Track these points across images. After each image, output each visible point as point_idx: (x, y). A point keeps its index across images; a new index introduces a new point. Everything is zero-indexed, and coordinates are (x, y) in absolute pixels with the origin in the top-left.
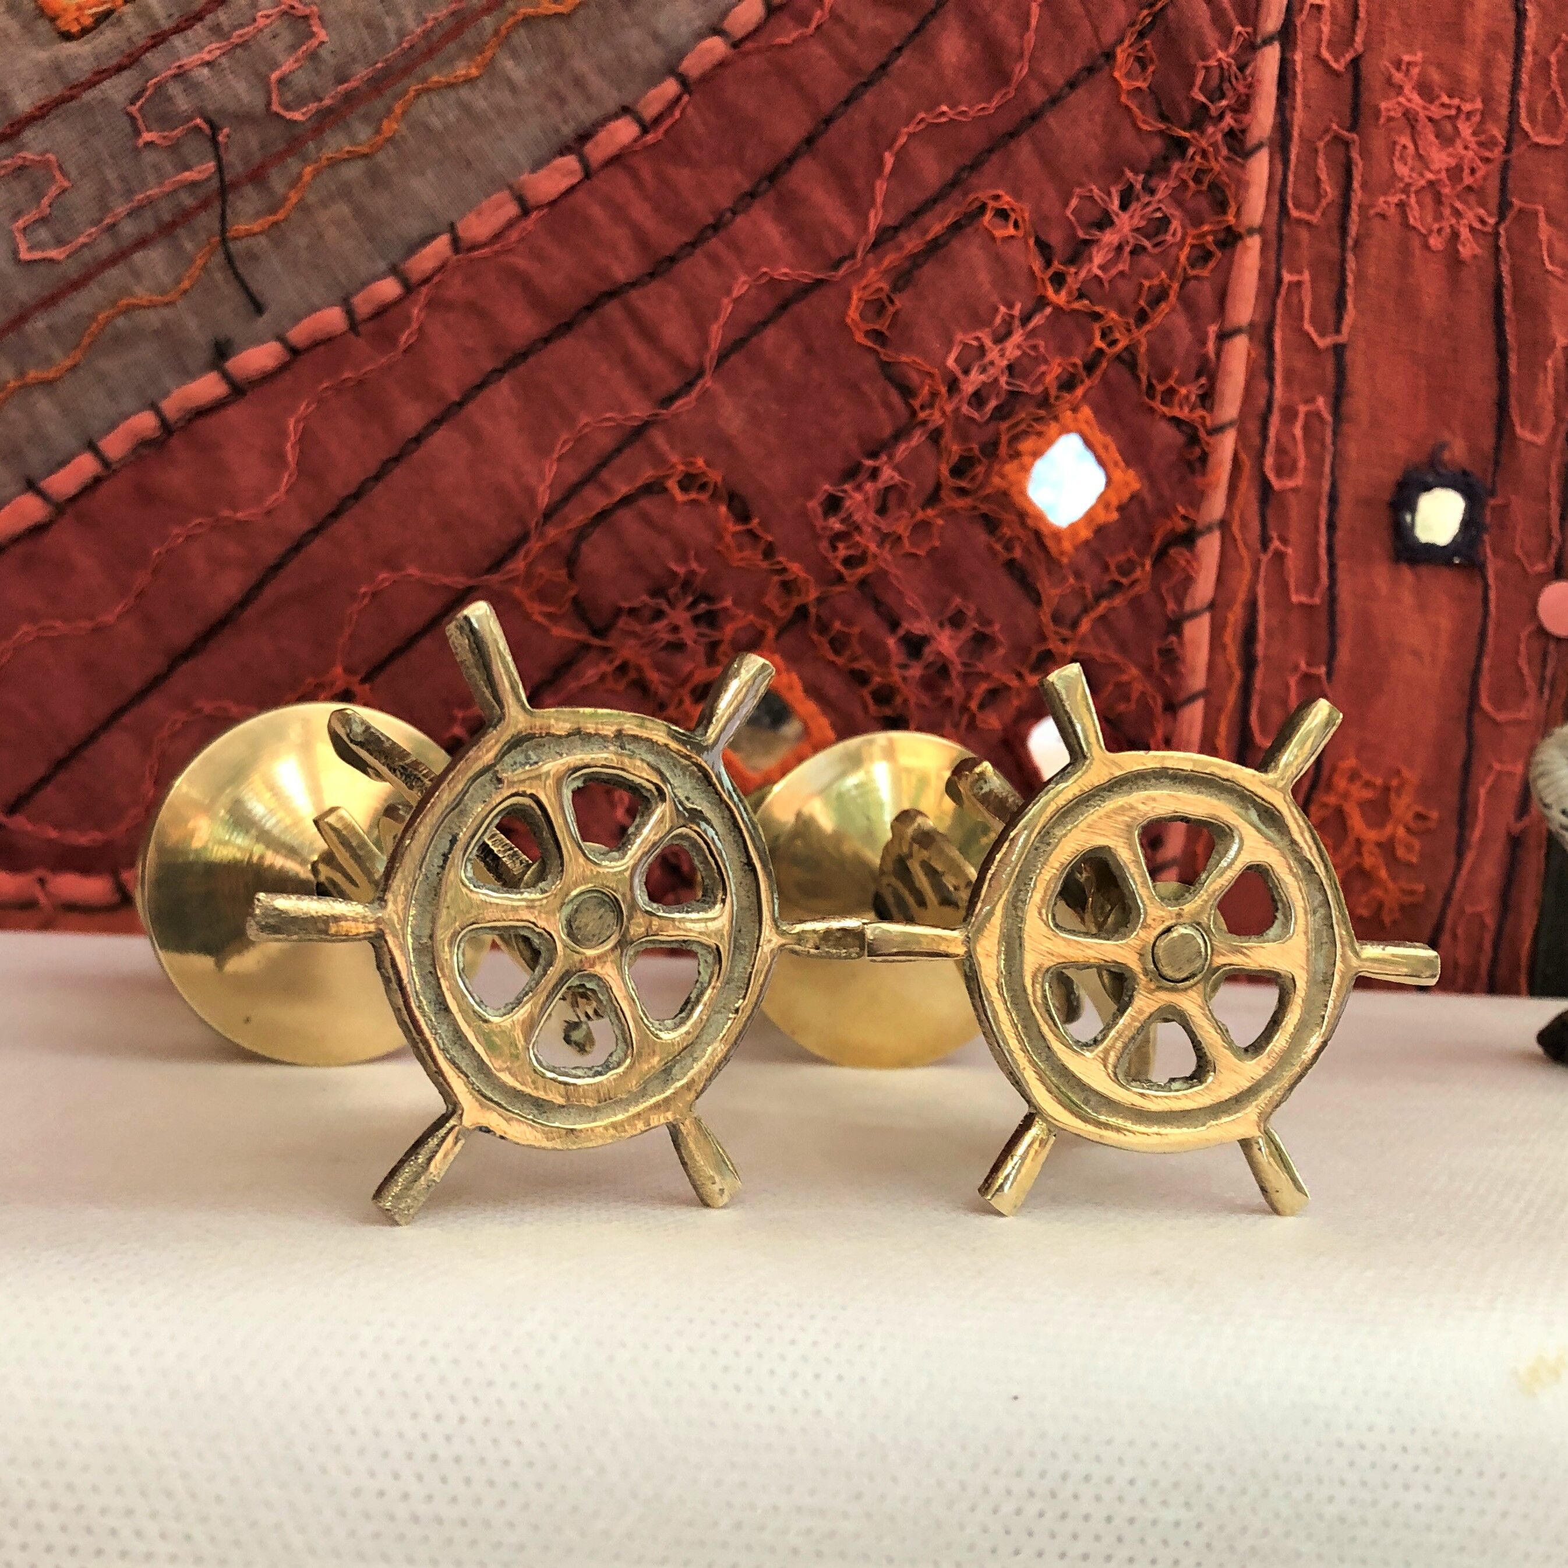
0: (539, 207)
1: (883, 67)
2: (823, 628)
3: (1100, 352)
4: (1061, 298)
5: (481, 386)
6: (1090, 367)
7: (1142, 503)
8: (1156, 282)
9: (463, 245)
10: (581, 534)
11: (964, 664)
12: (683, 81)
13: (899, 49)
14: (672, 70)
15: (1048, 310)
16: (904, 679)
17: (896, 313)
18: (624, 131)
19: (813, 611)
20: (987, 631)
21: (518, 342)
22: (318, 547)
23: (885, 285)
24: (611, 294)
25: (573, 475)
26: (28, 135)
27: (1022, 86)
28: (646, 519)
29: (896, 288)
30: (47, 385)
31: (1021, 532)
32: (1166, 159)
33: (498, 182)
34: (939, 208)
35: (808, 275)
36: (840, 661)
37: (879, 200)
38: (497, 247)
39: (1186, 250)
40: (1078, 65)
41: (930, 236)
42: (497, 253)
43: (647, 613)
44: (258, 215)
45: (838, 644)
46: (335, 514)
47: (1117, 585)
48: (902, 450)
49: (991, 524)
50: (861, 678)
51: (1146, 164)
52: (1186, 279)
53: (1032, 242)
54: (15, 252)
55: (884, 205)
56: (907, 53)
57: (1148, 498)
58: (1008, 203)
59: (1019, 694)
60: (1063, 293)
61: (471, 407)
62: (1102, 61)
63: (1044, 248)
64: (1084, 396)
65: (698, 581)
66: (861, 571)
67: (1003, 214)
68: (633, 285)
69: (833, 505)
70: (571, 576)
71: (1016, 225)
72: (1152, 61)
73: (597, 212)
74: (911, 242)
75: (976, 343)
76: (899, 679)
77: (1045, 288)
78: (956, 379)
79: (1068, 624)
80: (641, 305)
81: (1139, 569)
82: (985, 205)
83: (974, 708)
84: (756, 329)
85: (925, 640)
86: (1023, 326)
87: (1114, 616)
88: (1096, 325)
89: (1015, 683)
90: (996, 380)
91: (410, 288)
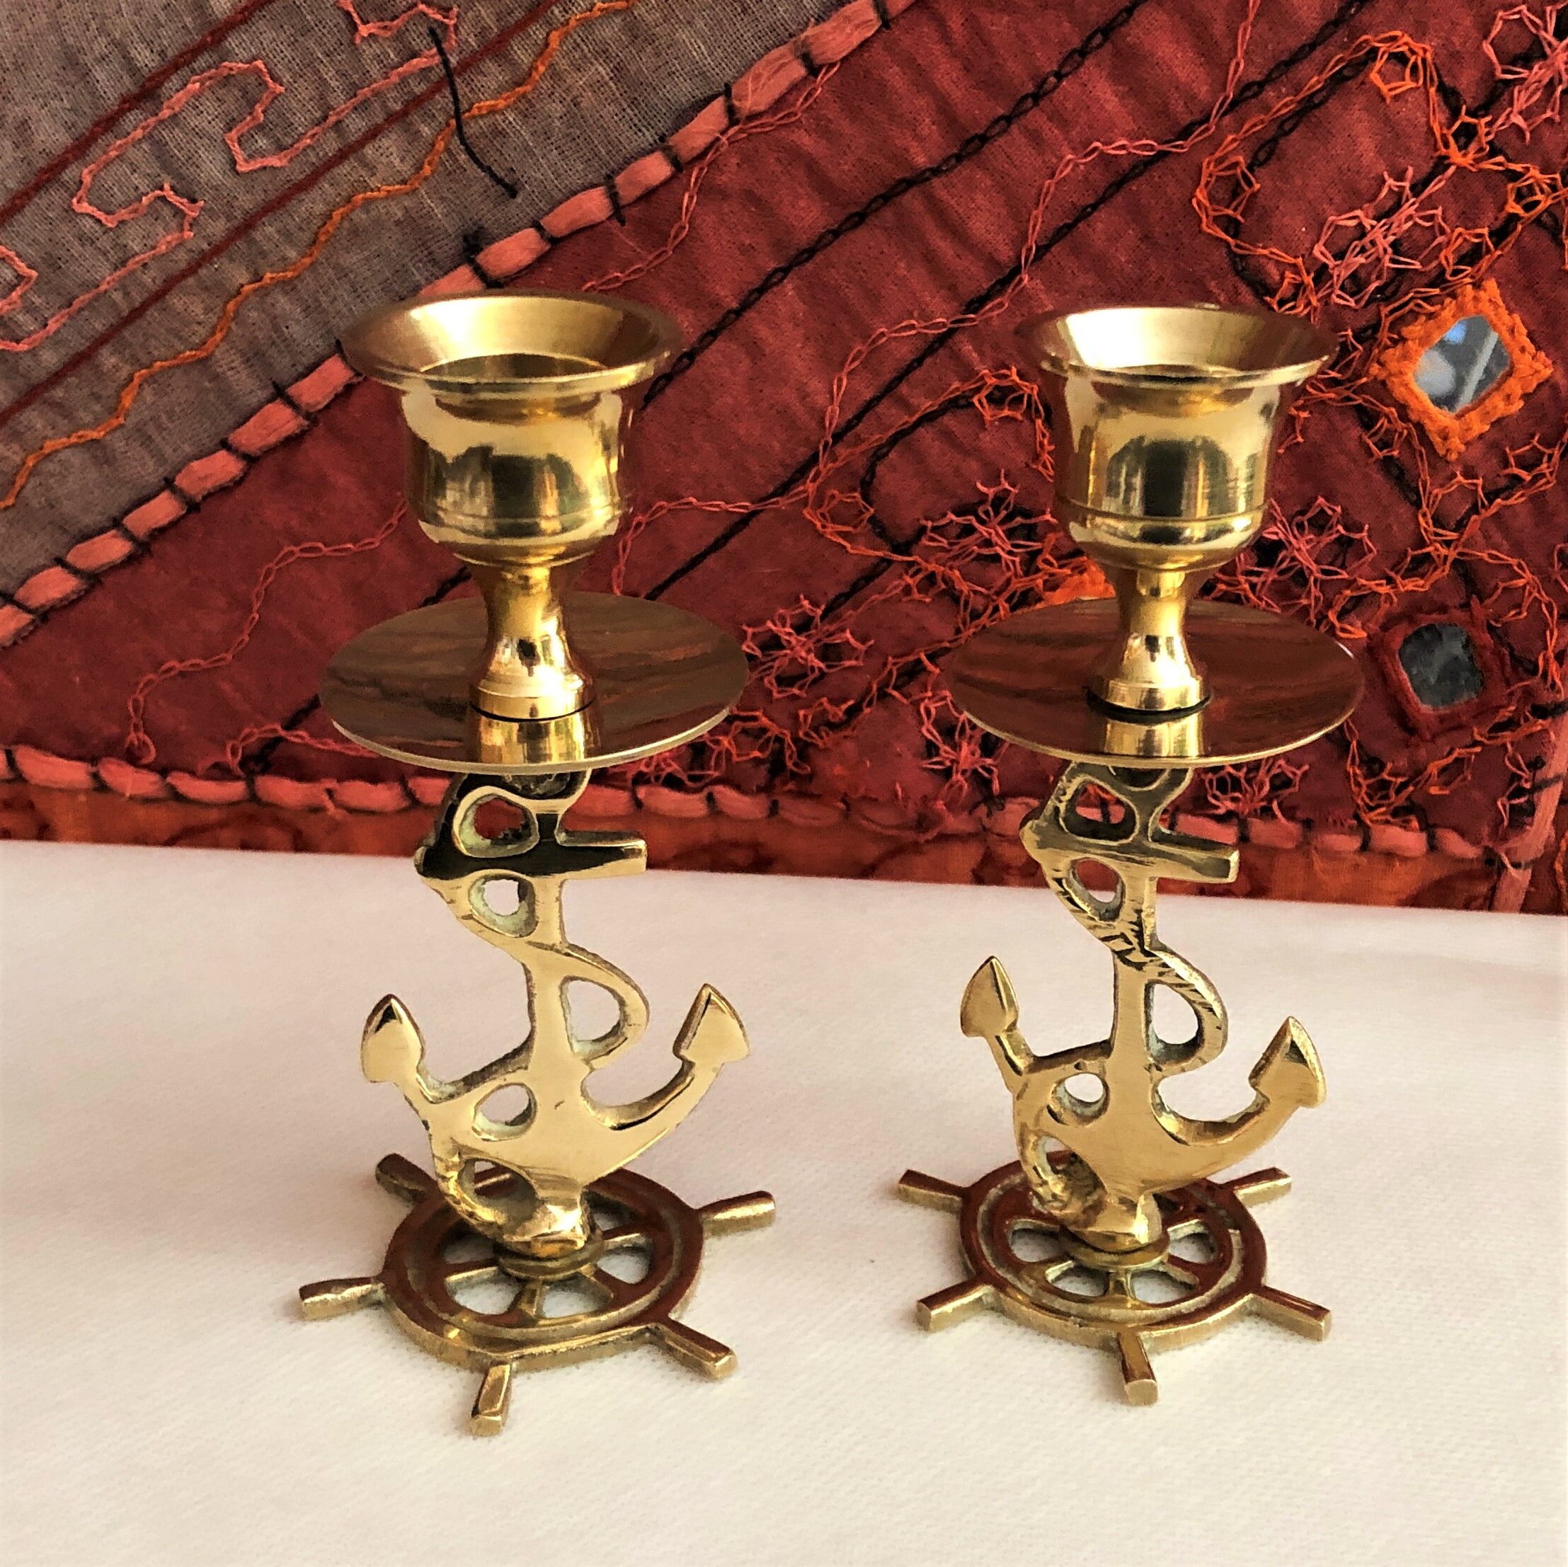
0: (828, 65)
3: (1514, 218)
4: (1467, 158)
5: (762, 290)
7: (1553, 387)
9: (739, 115)
10: (878, 455)
11: (1324, 572)
15: (1451, 171)
16: (1253, 586)
17: (1254, 195)
20: (1354, 535)
21: (803, 240)
23: (1241, 158)
24: (908, 183)
25: (867, 391)
26: (233, 40)
28: (948, 436)
29: (1257, 162)
30: (285, 283)
31: (1400, 425)
34: (1317, 56)
35: (1149, 147)
37: (1241, 50)
38: (779, 116)
41: (1304, 93)
42: (776, 127)
43: (954, 531)
44: (501, 89)
47: (1517, 481)
49: (1367, 418)
53: (1432, 90)
54: (234, 162)
55: (1247, 54)
57: (1561, 381)
58: (1406, 44)
60: (1473, 147)
61: (750, 314)
63: (1450, 96)
64: (1491, 268)
65: (1011, 499)
67: (1399, 60)
68: (936, 172)
70: (865, 497)
71: (1415, 72)
73: (895, 76)
74: (1280, 101)
75: (1353, 223)
76: (1247, 586)
77: (1447, 145)
78: (1325, 266)
79: (1453, 525)
80: (942, 194)
81: (1545, 459)
82: (1374, 51)
83: (1332, 617)
84: (1084, 214)
85: (1279, 545)
86: (1416, 195)
87: (1507, 513)
88: (1510, 186)
89: (1384, 590)
90: (1378, 260)
91: (679, 166)
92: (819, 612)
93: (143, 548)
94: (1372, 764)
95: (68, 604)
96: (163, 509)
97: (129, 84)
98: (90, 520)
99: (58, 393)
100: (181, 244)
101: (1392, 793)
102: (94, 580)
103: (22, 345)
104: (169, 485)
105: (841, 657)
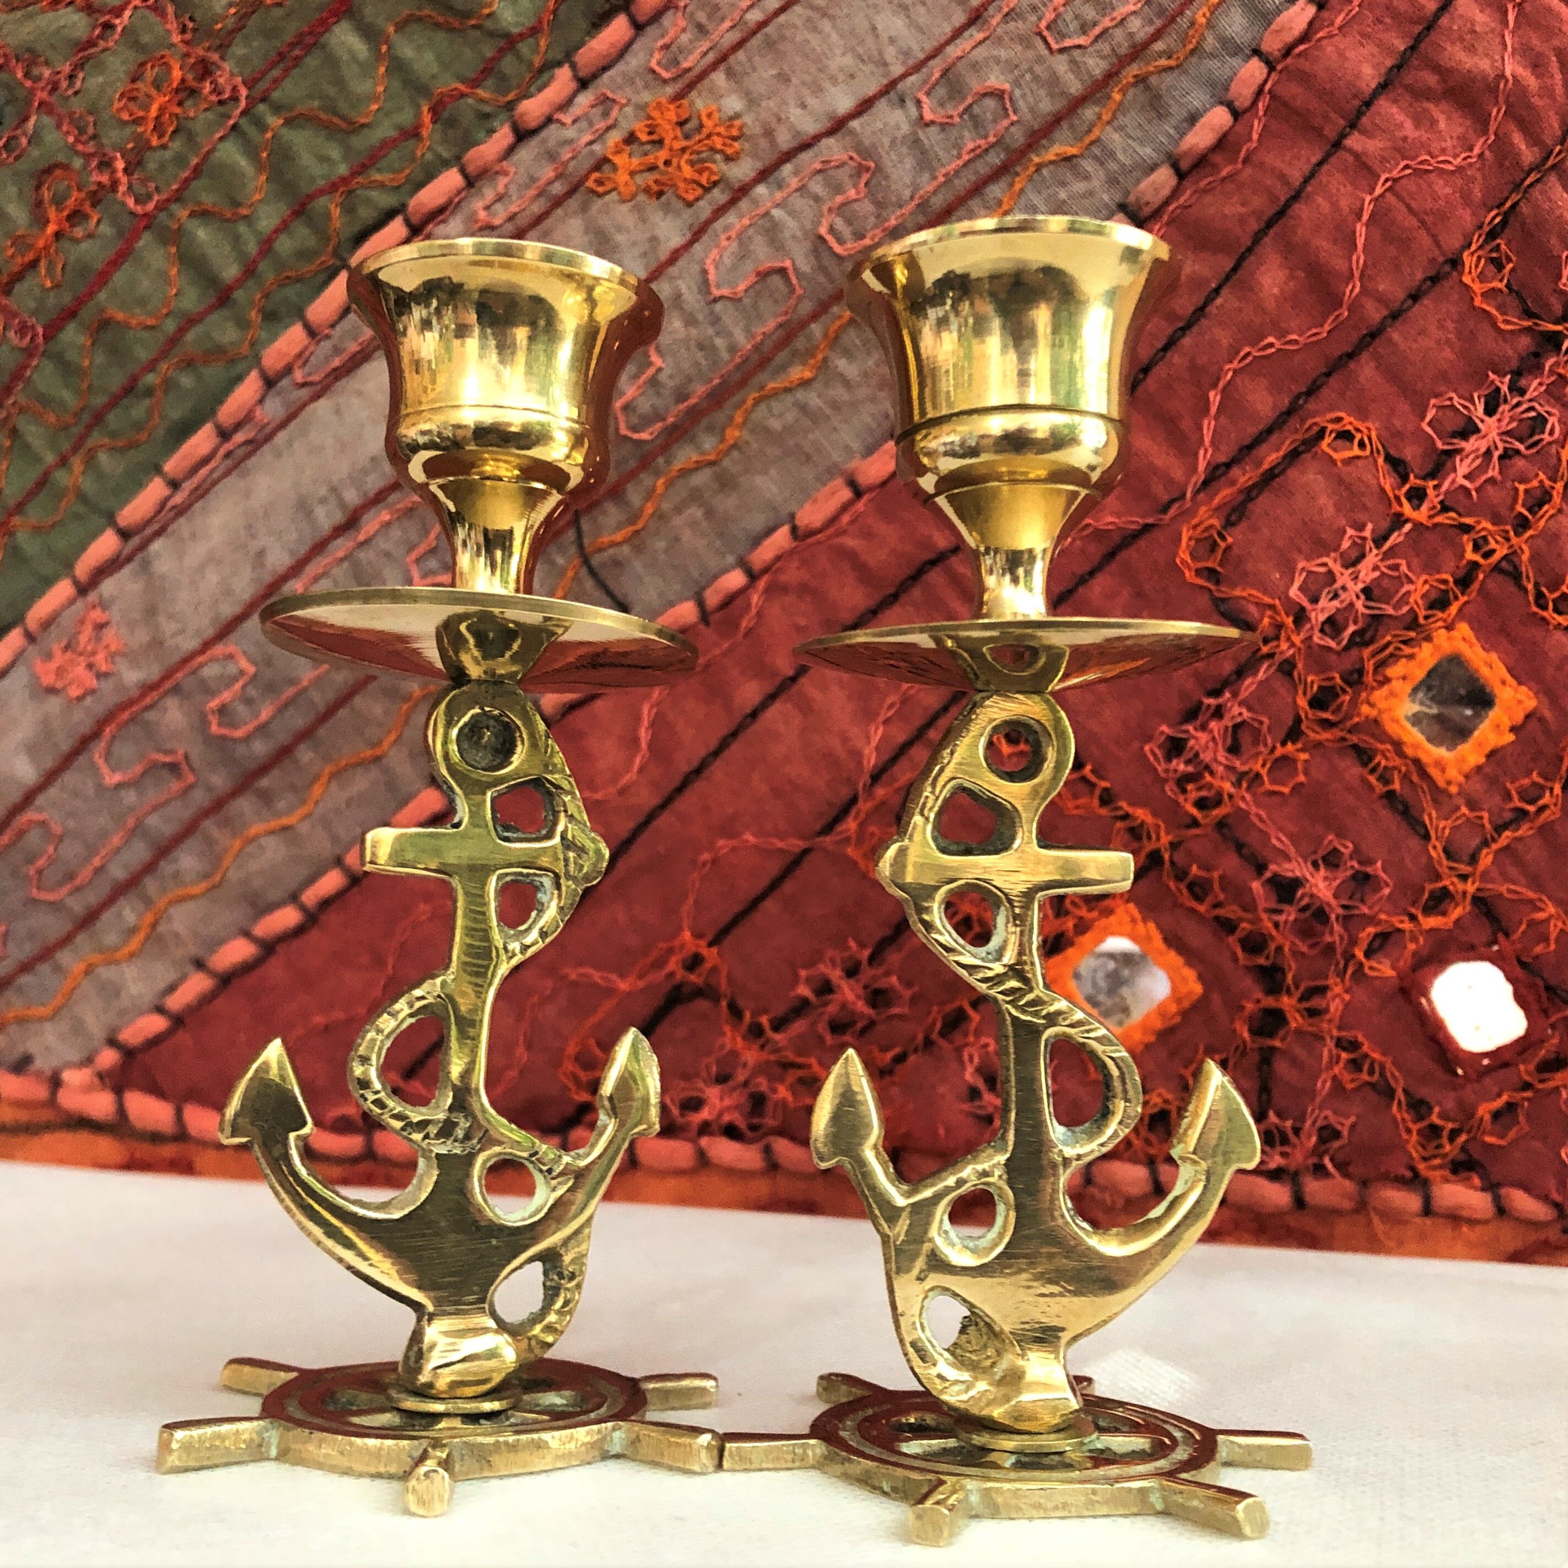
0: (871, 489)
1: (1201, 311)
2: (1181, 875)
3: (1475, 565)
4: (1422, 515)
6: (1464, 582)
7: (1541, 720)
8: (1535, 483)
9: (800, 532)
10: (909, 792)
11: (1345, 907)
13: (1217, 291)
15: (1408, 527)
16: (1276, 925)
17: (1229, 548)
19: (1166, 856)
20: (1369, 870)
21: (847, 616)
22: (664, 821)
23: (1215, 522)
24: (933, 563)
25: (901, 737)
27: (1355, 307)
29: (1229, 523)
31: (1397, 761)
32: (1536, 355)
33: (832, 471)
34: (1274, 438)
35: (1136, 521)
36: (1202, 908)
37: (1207, 440)
38: (831, 531)
40: (1419, 276)
41: (1266, 466)
42: (830, 537)
44: (619, 527)
45: (1198, 889)
46: (680, 790)
47: (1522, 814)
48: (1249, 685)
49: (1363, 755)
50: (1228, 926)
51: (1515, 364)
53: (1381, 461)
54: (409, 580)
55: (1213, 443)
56: (1225, 291)
57: (1548, 714)
58: (1351, 424)
59: (1414, 939)
60: (1424, 507)
61: (804, 681)
62: (1447, 268)
63: (1398, 466)
64: (1460, 610)
66: (1217, 812)
67: (1346, 436)
69: (1175, 747)
71: (1362, 445)
72: (1509, 260)
74: (1244, 476)
75: (1322, 570)
76: (1270, 925)
77: (1401, 505)
78: (1303, 609)
79: (1465, 858)
80: (960, 568)
81: (1548, 794)
82: (1323, 430)
83: (1359, 954)
84: (1083, 580)
85: (1297, 883)
86: (1378, 547)
87: (1520, 847)
88: (1465, 537)
89: (1407, 926)
90: (1351, 605)
91: (753, 577)
92: (866, 953)
93: (312, 918)
94: (1419, 1107)
95: (246, 968)
96: (332, 881)
97: (339, 517)
98: (274, 895)
99: (264, 782)
101: (1445, 1140)
102: (269, 947)
103: (239, 733)
104: (339, 862)
105: (889, 1004)
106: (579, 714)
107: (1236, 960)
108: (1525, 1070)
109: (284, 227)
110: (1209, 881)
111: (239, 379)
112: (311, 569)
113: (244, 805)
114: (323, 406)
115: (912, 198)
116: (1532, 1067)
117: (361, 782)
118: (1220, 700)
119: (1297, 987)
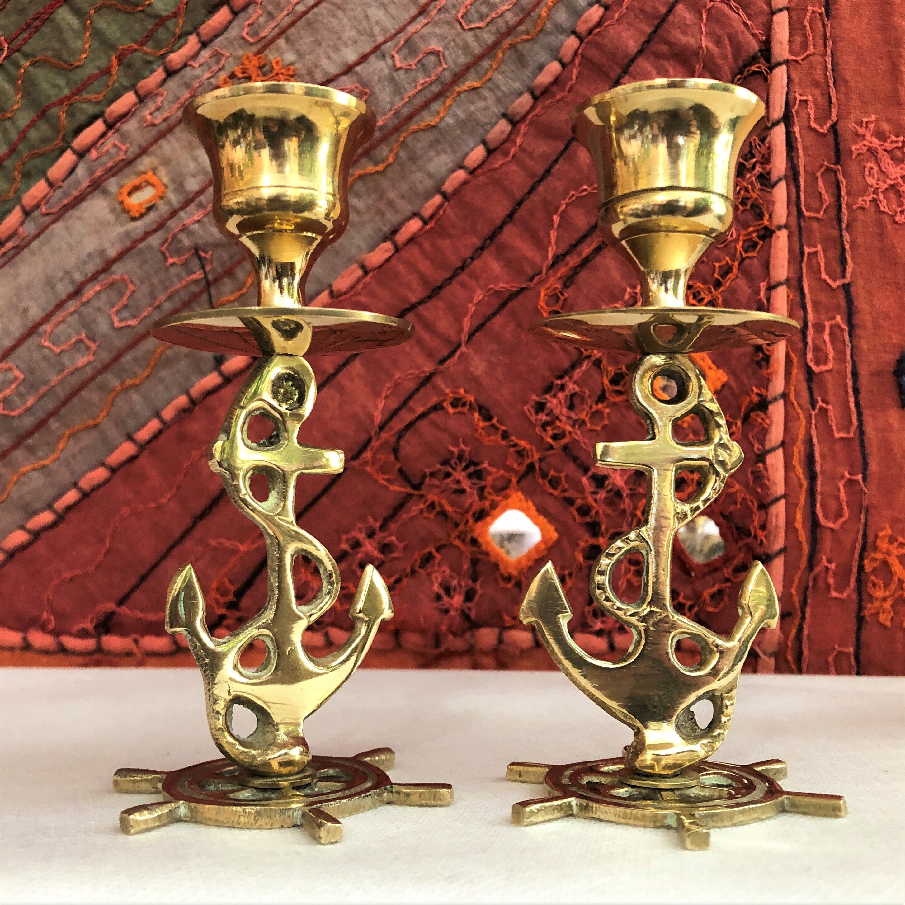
0: (373, 270)
1: (548, 171)
2: (544, 476)
5: (345, 364)
7: (731, 388)
8: (723, 263)
9: (334, 294)
10: (400, 436)
11: (631, 489)
12: (445, 196)
13: (556, 161)
14: (438, 190)
16: (595, 500)
17: (565, 300)
18: (415, 225)
19: (537, 466)
23: (559, 286)
24: (410, 309)
25: (394, 404)
26: (115, 267)
28: (434, 424)
29: (566, 286)
30: (135, 386)
33: (351, 261)
34: (588, 240)
35: (516, 286)
36: (556, 493)
37: (553, 241)
38: (352, 293)
39: (741, 243)
41: (584, 256)
42: (351, 296)
43: (441, 475)
44: (232, 292)
45: (554, 483)
48: (578, 373)
50: (570, 502)
52: (743, 259)
54: (112, 323)
55: (556, 243)
56: (560, 161)
57: (734, 385)
61: (340, 376)
65: (467, 455)
66: (564, 441)
68: (421, 303)
69: (540, 407)
70: (397, 458)
73: (401, 268)
74: (573, 261)
76: (592, 500)
80: (424, 313)
81: (734, 426)
83: (639, 514)
84: (489, 318)
85: (606, 477)
92: (378, 524)
93: (61, 518)
95: (23, 548)
96: (72, 496)
97: (71, 289)
98: (38, 505)
99: (30, 441)
100: (89, 363)
101: (686, 610)
102: (36, 535)
103: (15, 413)
104: (75, 485)
105: (391, 552)
106: (213, 398)
107: (574, 518)
108: (727, 572)
109: (32, 124)
110: (560, 478)
111: (9, 211)
112: (55, 319)
113: (19, 454)
114: (58, 226)
115: (391, 110)
116: (730, 570)
117: (87, 439)
118: (563, 382)
119: (607, 532)
